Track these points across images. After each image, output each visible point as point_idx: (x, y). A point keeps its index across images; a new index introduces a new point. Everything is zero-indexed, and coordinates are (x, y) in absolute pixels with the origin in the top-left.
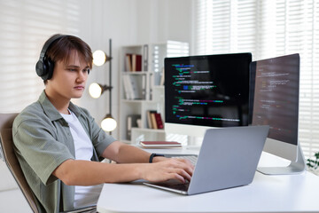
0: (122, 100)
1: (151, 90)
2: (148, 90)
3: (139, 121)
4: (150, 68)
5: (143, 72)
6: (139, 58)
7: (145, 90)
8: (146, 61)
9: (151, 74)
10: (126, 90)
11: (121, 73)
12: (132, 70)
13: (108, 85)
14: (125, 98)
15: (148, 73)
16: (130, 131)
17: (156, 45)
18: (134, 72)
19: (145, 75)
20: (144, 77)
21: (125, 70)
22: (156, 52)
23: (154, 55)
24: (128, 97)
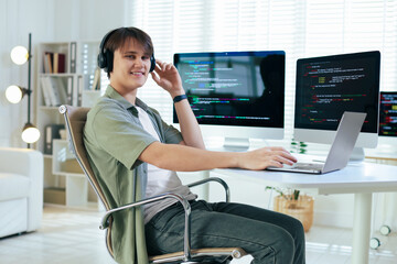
0: (39, 107)
1: (79, 95)
2: (75, 96)
3: (62, 132)
4: (78, 69)
5: (68, 74)
6: (62, 58)
7: (71, 95)
8: (74, 62)
9: (80, 77)
10: (46, 95)
11: (39, 74)
12: (53, 71)
13: (27, 88)
14: (44, 104)
15: (75, 76)
16: (51, 144)
17: (86, 43)
18: (56, 74)
19: (72, 77)
20: (70, 80)
21: (44, 72)
22: (86, 52)
23: (83, 54)
24: (48, 103)
